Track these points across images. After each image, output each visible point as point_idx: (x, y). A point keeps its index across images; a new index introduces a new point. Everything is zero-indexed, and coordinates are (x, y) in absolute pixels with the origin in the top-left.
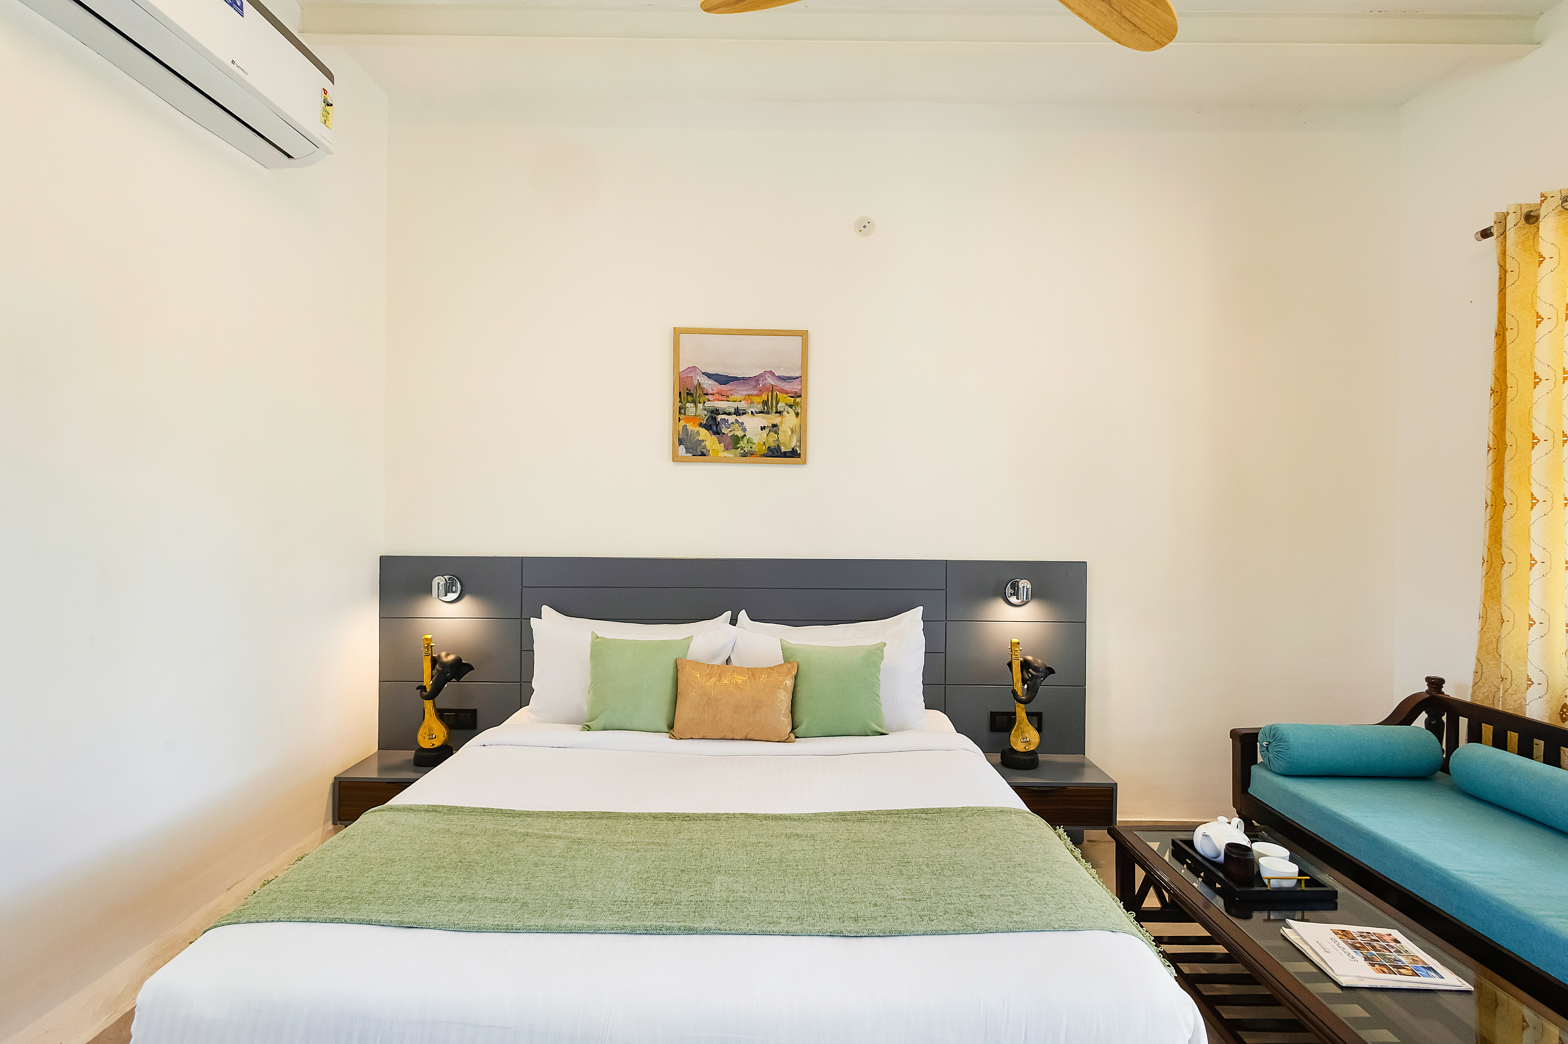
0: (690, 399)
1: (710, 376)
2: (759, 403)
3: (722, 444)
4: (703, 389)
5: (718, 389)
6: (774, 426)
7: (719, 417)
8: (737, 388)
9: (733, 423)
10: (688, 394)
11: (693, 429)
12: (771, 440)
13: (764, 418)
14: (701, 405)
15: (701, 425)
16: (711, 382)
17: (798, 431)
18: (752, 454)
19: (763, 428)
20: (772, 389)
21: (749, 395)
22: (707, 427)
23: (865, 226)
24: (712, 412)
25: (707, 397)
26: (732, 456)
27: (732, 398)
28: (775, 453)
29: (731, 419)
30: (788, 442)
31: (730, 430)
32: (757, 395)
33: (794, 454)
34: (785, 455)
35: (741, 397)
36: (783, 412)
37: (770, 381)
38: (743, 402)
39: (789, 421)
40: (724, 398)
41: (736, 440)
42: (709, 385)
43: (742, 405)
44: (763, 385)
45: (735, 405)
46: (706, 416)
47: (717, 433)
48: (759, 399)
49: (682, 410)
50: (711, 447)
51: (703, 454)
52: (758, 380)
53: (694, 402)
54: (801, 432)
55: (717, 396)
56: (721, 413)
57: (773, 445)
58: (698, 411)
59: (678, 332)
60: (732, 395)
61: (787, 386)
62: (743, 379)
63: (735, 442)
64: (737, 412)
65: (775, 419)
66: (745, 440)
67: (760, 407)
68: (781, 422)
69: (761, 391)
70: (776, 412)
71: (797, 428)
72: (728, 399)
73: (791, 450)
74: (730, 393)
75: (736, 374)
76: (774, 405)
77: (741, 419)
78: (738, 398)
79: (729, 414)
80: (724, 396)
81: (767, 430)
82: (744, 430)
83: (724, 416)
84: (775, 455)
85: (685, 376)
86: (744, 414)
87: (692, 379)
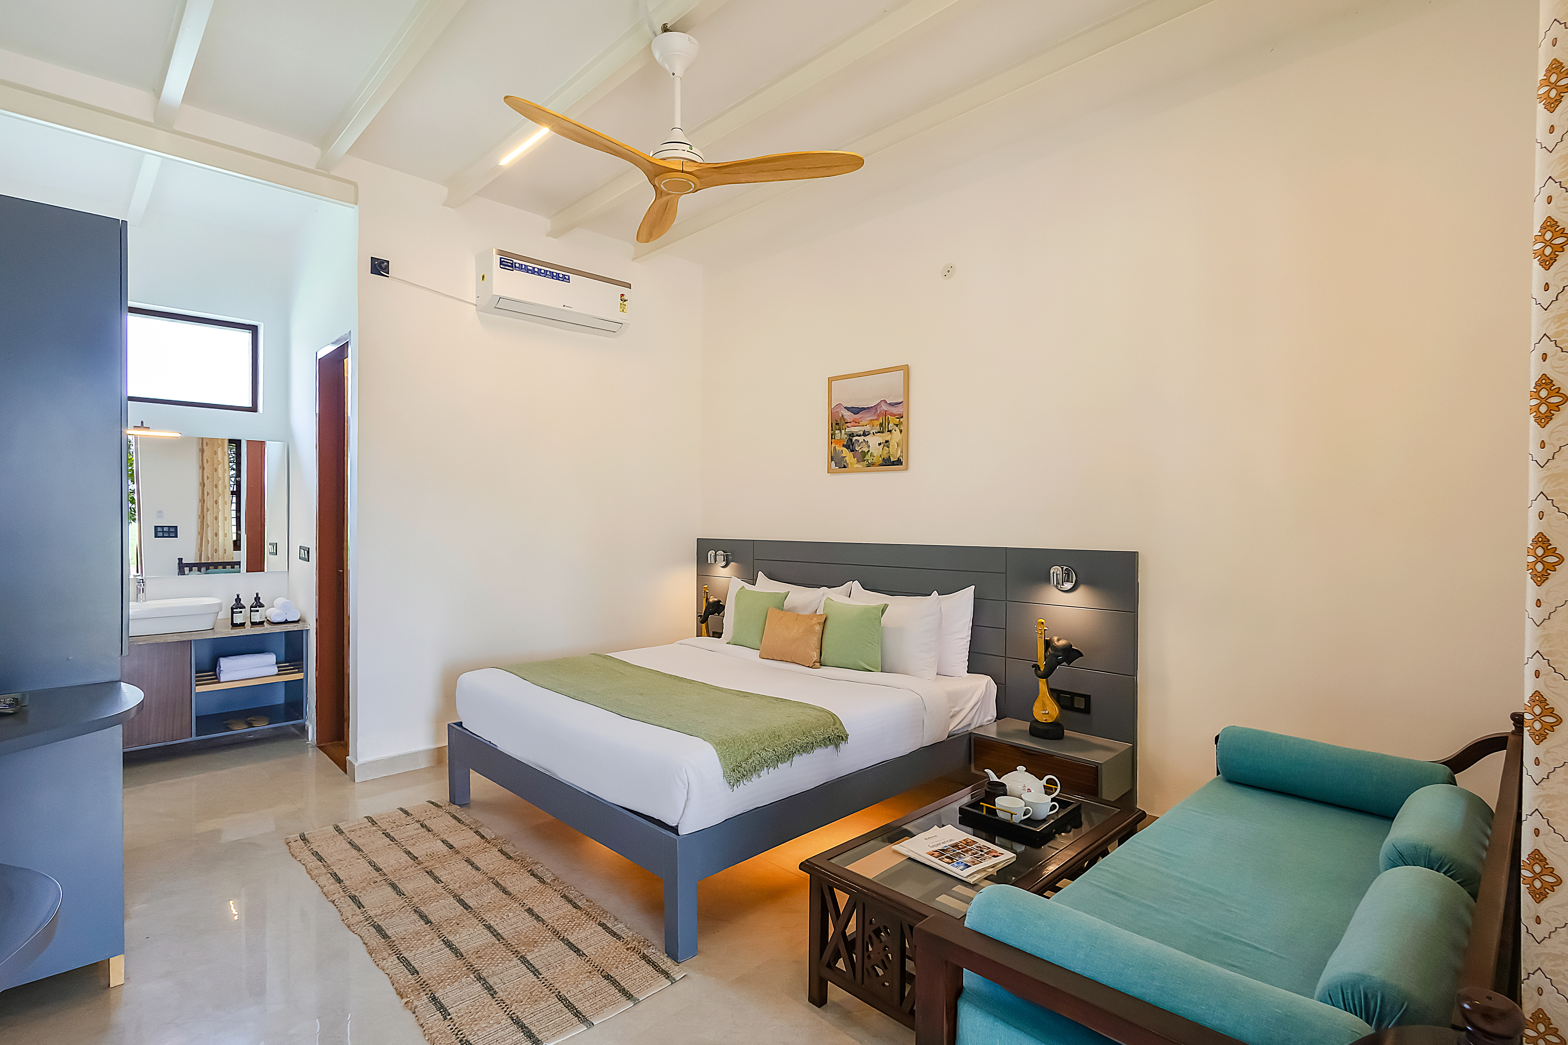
0: (837, 427)
1: (847, 409)
2: (877, 425)
3: (856, 458)
4: (844, 419)
5: (853, 418)
6: (887, 442)
7: (854, 438)
8: (864, 416)
9: (862, 442)
10: (836, 424)
11: (839, 449)
12: (885, 452)
13: (880, 436)
14: (844, 431)
15: (844, 446)
16: (849, 413)
17: (901, 444)
18: (873, 464)
19: (880, 444)
20: (885, 413)
21: (871, 420)
22: (847, 447)
23: (948, 272)
24: (850, 435)
25: (847, 424)
26: (861, 466)
27: (861, 423)
28: (888, 462)
29: (861, 439)
30: (895, 454)
31: (860, 447)
32: (876, 420)
33: (899, 462)
34: (893, 464)
35: (867, 422)
36: (892, 430)
37: (884, 407)
38: (868, 426)
39: (896, 437)
40: (857, 424)
41: (864, 454)
42: (848, 415)
43: (867, 428)
44: (880, 412)
45: (863, 428)
46: (846, 438)
47: (852, 451)
48: (878, 423)
49: (833, 436)
50: (849, 461)
51: (845, 467)
52: (877, 408)
53: (839, 429)
54: (905, 444)
55: (853, 423)
56: (855, 435)
57: (886, 456)
58: (842, 436)
59: (831, 380)
60: (861, 421)
61: (894, 410)
62: (868, 408)
63: (862, 457)
64: (865, 434)
65: (886, 436)
66: (869, 453)
67: (878, 429)
68: (891, 439)
69: (878, 416)
70: (888, 431)
71: (901, 442)
72: (859, 425)
73: (897, 459)
74: (860, 420)
75: (864, 406)
76: (887, 425)
77: (866, 438)
78: (866, 423)
79: (860, 436)
80: (857, 423)
81: (882, 445)
82: (869, 447)
83: (857, 438)
84: (887, 464)
85: (835, 411)
86: (868, 434)
87: (838, 414)
